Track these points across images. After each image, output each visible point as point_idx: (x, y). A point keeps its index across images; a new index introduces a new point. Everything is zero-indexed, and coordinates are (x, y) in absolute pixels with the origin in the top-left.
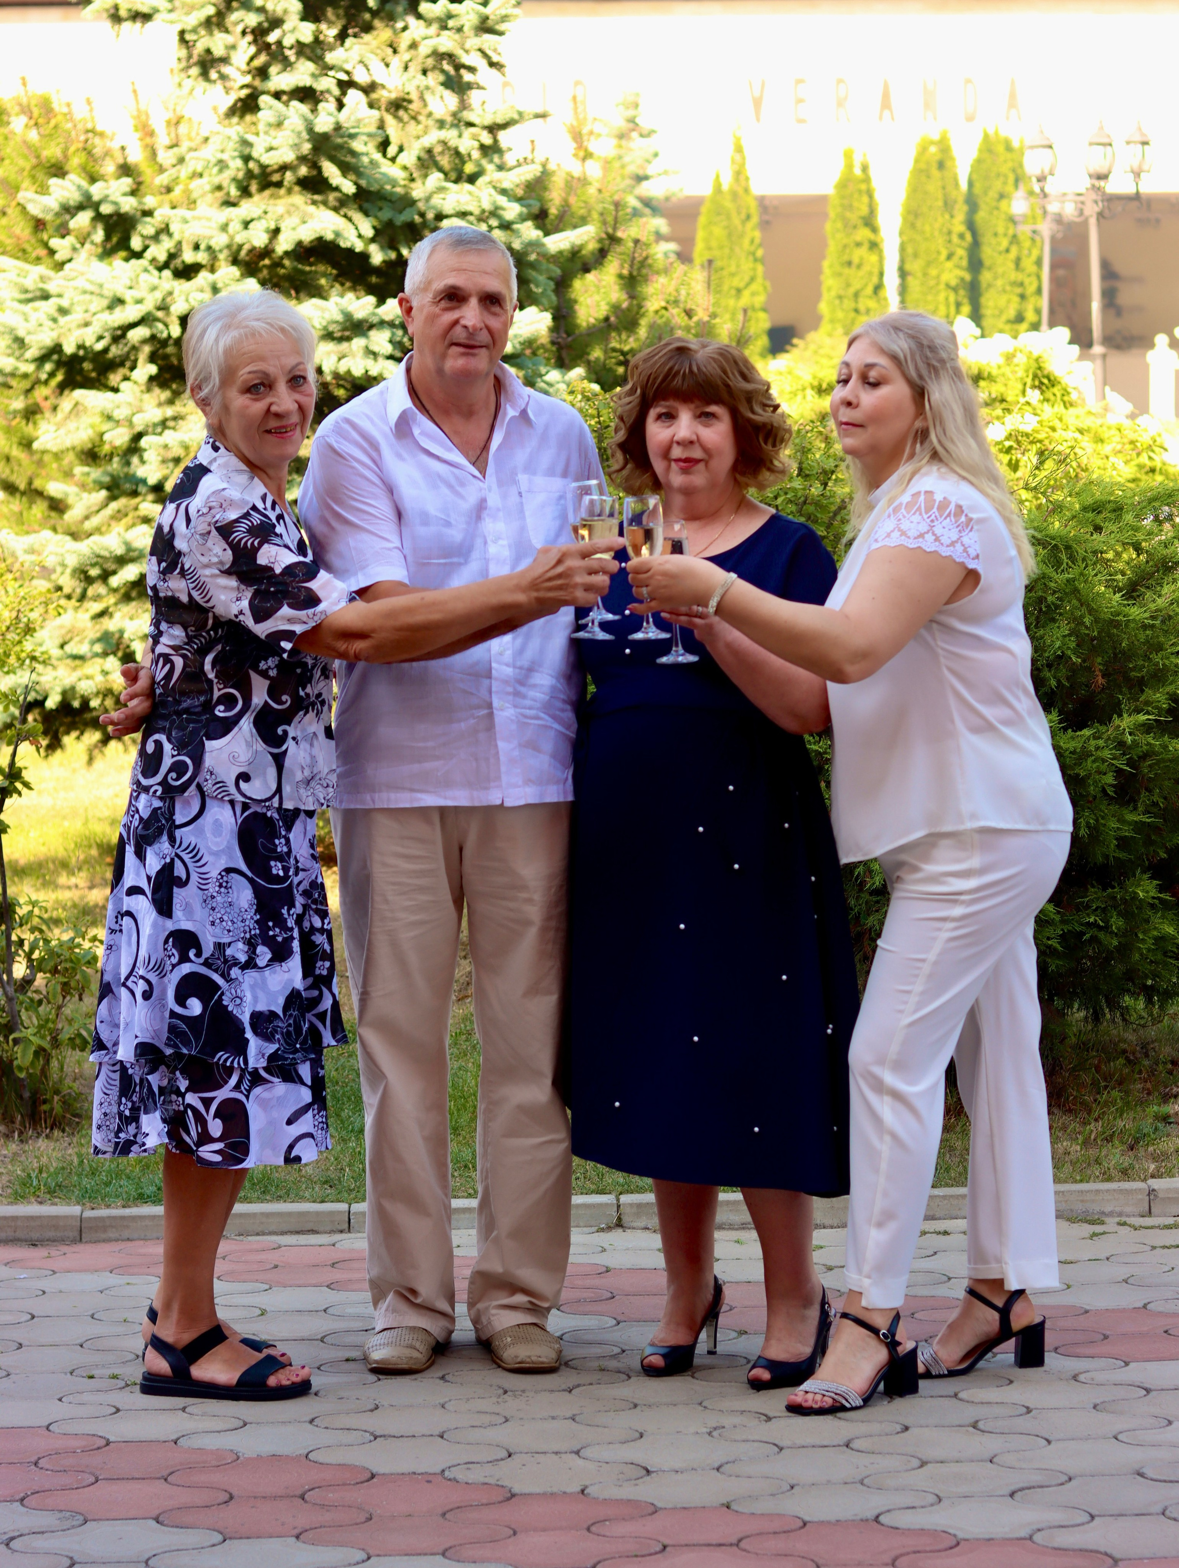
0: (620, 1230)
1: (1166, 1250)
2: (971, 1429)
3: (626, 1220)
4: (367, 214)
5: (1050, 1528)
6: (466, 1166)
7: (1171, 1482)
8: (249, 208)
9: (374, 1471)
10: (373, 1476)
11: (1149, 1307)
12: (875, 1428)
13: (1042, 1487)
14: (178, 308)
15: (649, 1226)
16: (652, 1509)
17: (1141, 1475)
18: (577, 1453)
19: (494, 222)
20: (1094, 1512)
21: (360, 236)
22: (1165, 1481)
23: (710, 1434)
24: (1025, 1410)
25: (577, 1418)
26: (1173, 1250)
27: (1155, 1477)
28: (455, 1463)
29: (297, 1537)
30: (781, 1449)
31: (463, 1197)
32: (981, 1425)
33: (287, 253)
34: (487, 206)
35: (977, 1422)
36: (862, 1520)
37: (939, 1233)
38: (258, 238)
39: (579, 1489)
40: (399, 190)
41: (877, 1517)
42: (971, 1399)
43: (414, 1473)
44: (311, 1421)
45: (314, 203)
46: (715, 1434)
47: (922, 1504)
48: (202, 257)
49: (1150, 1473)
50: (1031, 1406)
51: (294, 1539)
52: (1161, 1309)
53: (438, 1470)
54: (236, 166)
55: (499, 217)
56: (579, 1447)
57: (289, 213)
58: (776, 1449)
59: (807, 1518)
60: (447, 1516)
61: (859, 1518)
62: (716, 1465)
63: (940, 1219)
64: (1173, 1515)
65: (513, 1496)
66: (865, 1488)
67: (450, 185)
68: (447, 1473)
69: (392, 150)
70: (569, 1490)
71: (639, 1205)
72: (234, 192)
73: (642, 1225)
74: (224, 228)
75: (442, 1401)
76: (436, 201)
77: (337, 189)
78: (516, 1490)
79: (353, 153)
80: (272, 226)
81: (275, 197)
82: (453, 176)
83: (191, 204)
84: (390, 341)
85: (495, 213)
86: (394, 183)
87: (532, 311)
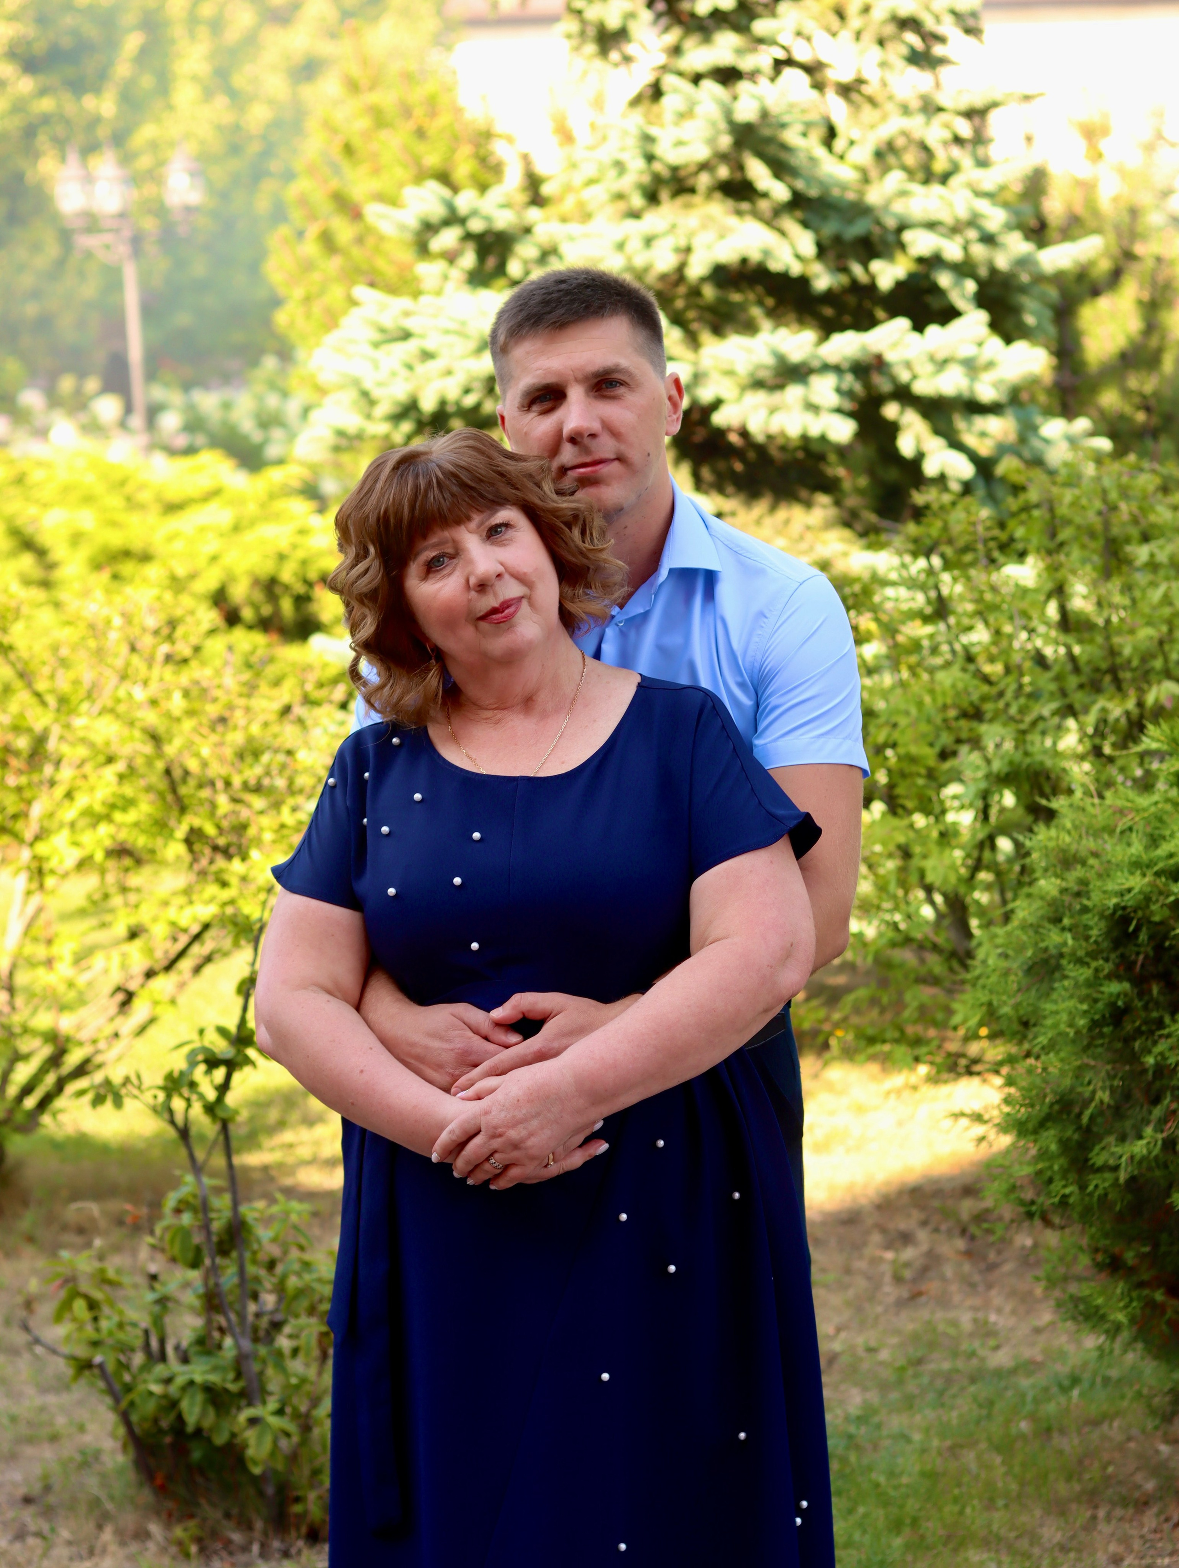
4: (805, 224)
8: (655, 220)
19: (972, 234)
21: (798, 257)
33: (703, 280)
34: (963, 214)
38: (666, 260)
40: (851, 196)
45: (739, 213)
54: (636, 166)
55: (979, 228)
57: (704, 226)
67: (916, 188)
69: (839, 144)
72: (637, 201)
74: (621, 246)
76: (899, 207)
77: (765, 195)
79: (785, 147)
80: (682, 243)
81: (688, 206)
82: (920, 175)
83: (586, 216)
84: (839, 390)
85: (973, 222)
86: (844, 187)
87: (1020, 346)
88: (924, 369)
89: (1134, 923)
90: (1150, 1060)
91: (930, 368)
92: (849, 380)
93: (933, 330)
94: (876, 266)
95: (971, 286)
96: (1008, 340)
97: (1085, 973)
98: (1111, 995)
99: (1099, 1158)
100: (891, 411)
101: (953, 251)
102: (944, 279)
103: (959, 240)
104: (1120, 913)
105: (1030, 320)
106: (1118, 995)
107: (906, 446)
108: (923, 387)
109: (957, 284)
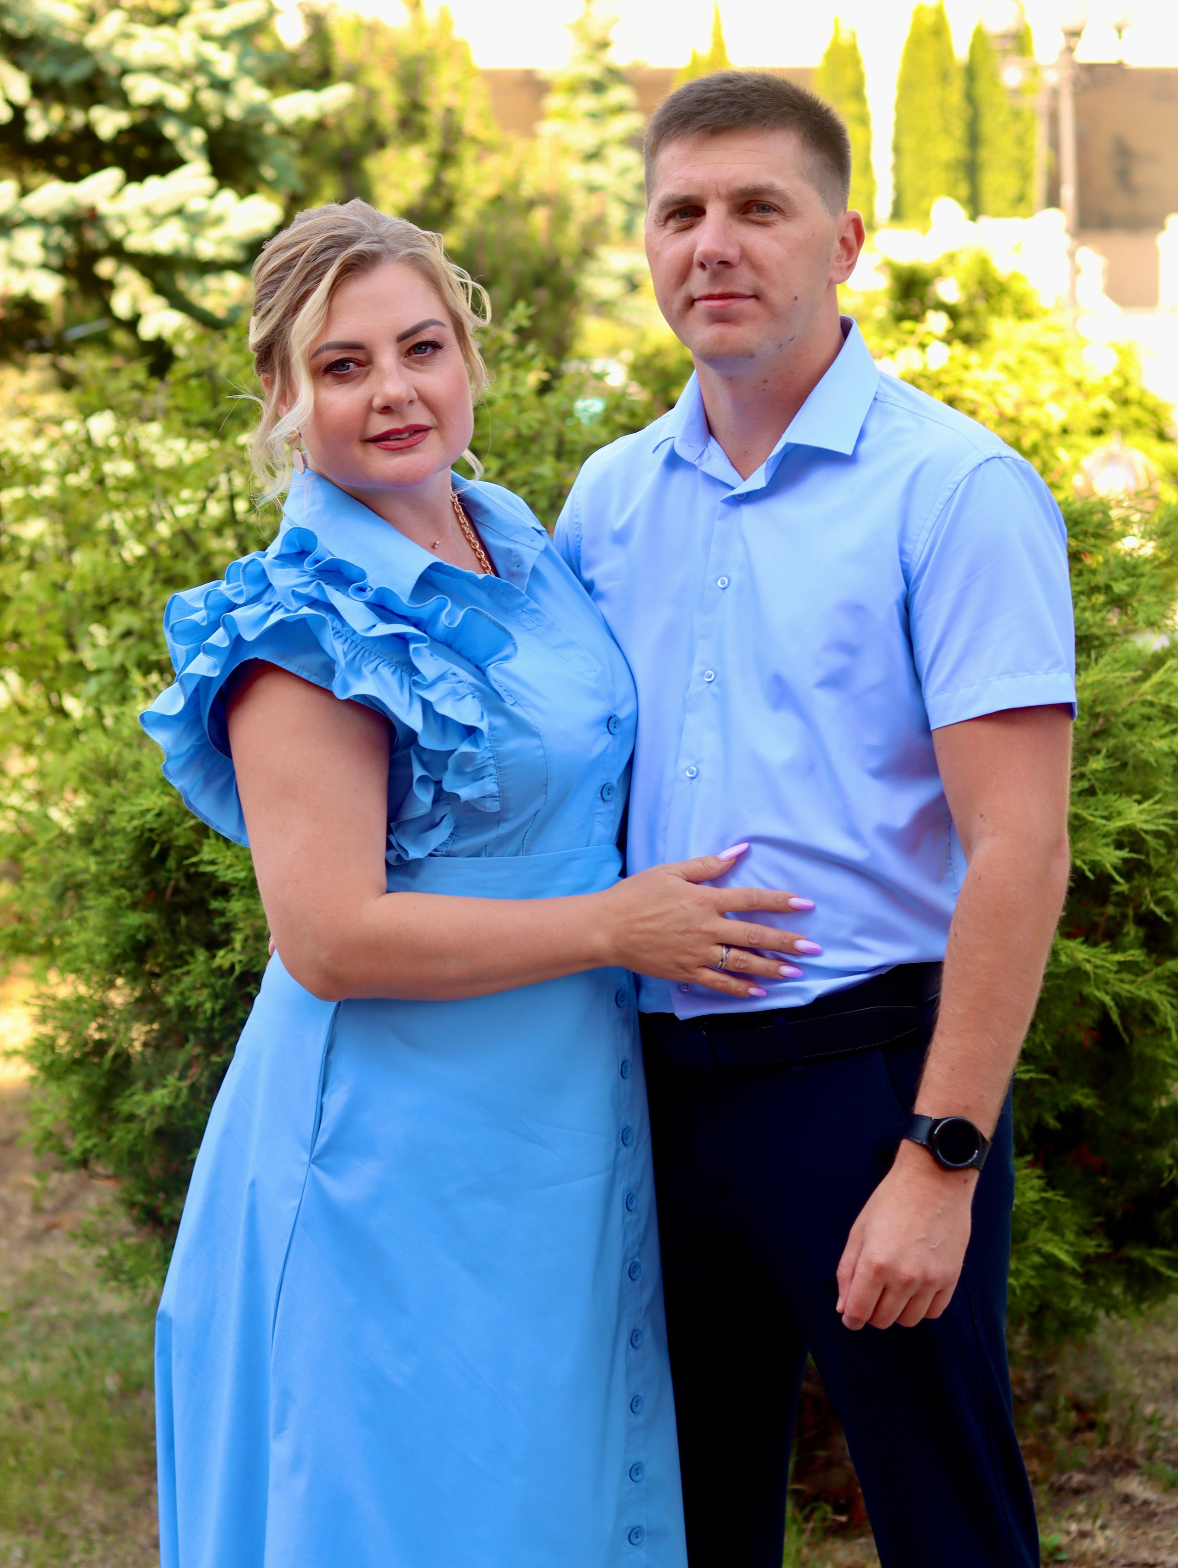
4: (14, 63)
19: (201, 80)
34: (189, 59)
40: (71, 38)
55: (209, 74)
67: (139, 30)
84: (45, 245)
85: (203, 66)
87: (257, 199)
88: (140, 223)
89: (157, 848)
90: (170, 1001)
91: (146, 223)
92: (58, 235)
93: (153, 182)
94: (96, 113)
95: (198, 136)
96: (243, 194)
97: (107, 901)
98: (131, 927)
99: (124, 1106)
100: (105, 268)
101: (179, 97)
102: (170, 129)
103: (187, 86)
104: (147, 835)
105: (269, 172)
106: (139, 928)
107: (121, 305)
108: (136, 243)
109: (185, 133)
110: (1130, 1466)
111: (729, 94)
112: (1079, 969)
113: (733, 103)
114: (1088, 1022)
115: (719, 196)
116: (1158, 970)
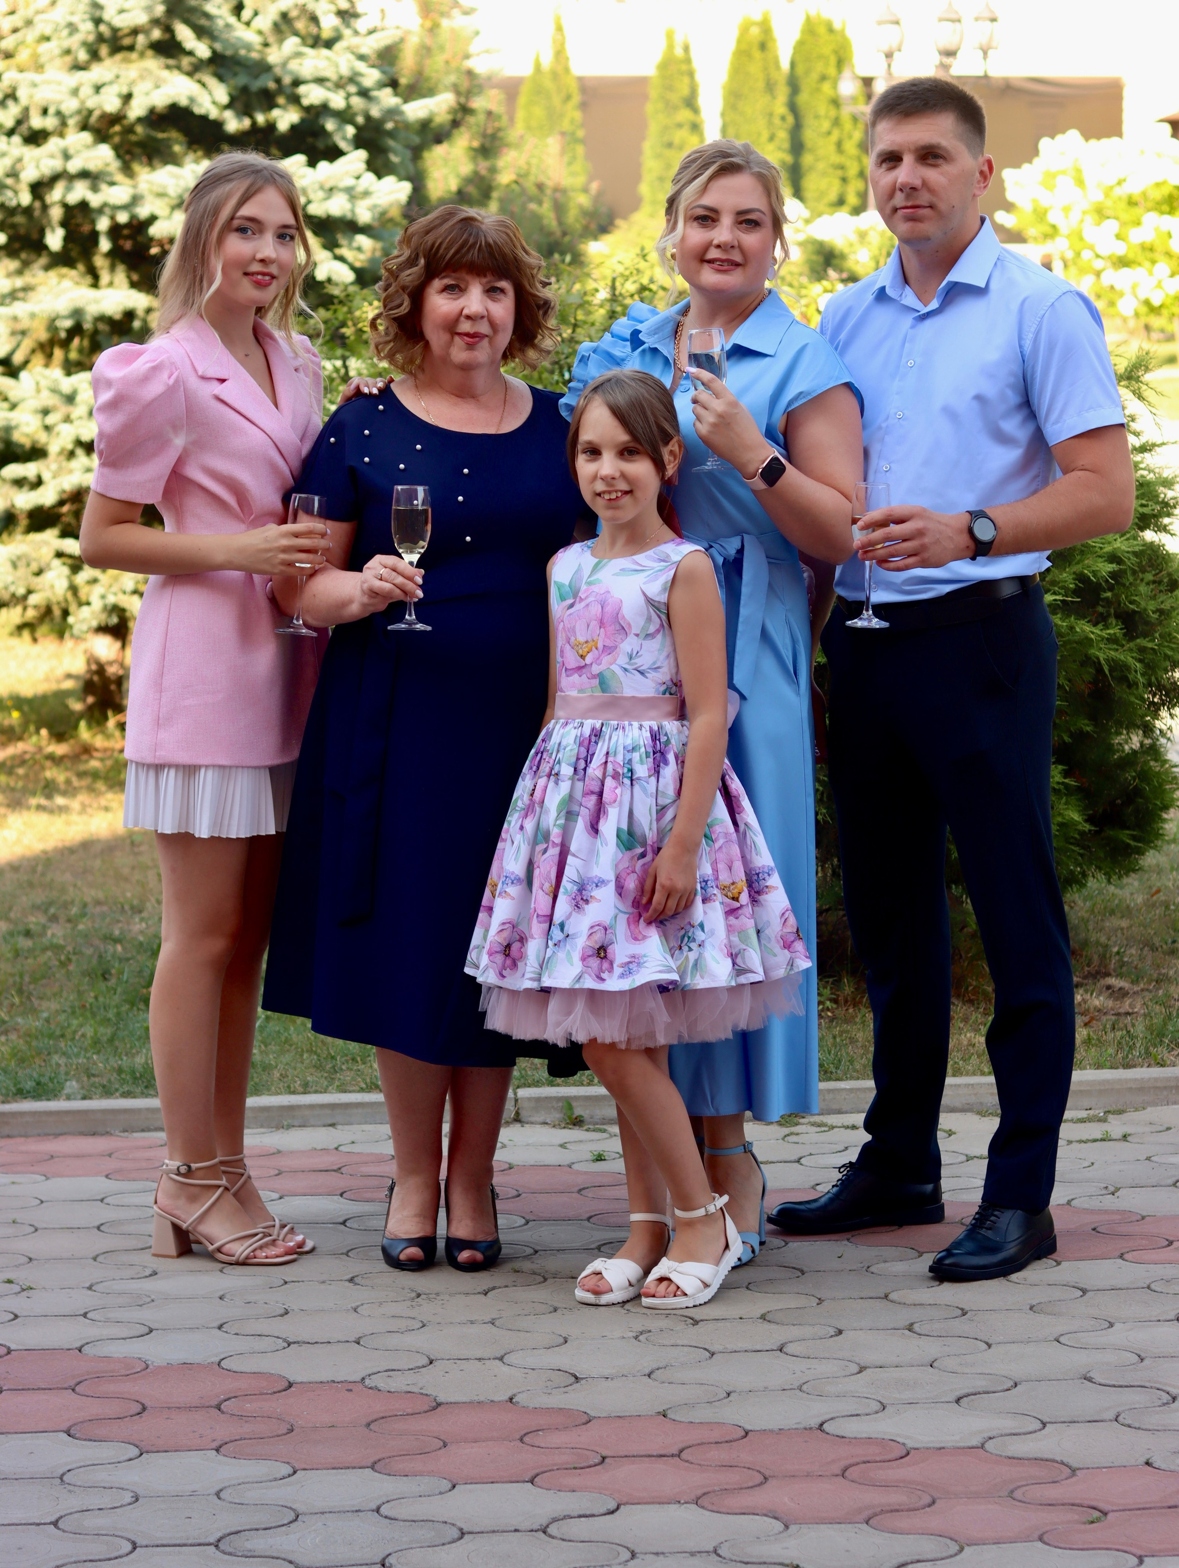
0: (518, 1125)
1: (1083, 1145)
2: (907, 1332)
3: (524, 1114)
4: (221, 78)
5: (1002, 1436)
6: (353, 1059)
7: (1121, 1386)
8: (99, 72)
9: (291, 1380)
10: (290, 1385)
11: (1073, 1203)
12: (807, 1331)
13: (988, 1393)
14: (30, 174)
15: (548, 1121)
16: (585, 1418)
17: (1090, 1380)
18: (501, 1359)
19: (353, 89)
20: (1045, 1419)
21: (214, 103)
22: (1114, 1386)
23: (636, 1338)
24: (960, 1312)
25: (497, 1323)
26: (1089, 1145)
27: (1103, 1382)
28: (375, 1370)
29: (217, 1450)
30: (713, 1354)
31: (354, 1091)
32: (916, 1327)
33: (139, 120)
34: (345, 72)
35: (912, 1324)
36: (805, 1429)
37: (847, 1127)
38: (110, 103)
39: (506, 1398)
40: (254, 55)
41: (821, 1425)
42: (903, 1301)
43: (333, 1382)
44: (220, 1327)
45: (168, 67)
46: (641, 1338)
47: (867, 1411)
48: (50, 123)
49: (1098, 1377)
50: (967, 1308)
51: (214, 1452)
52: (1086, 1206)
53: (358, 1378)
54: (87, 28)
55: (357, 84)
56: (502, 1353)
57: (142, 77)
58: (708, 1354)
59: (748, 1427)
60: (372, 1427)
61: (802, 1426)
62: (647, 1371)
63: (846, 1112)
64: (1126, 1422)
65: (439, 1405)
66: (805, 1395)
67: (307, 51)
68: (367, 1382)
69: (246, 14)
70: (496, 1399)
71: (538, 1100)
72: (83, 56)
73: (541, 1119)
74: (75, 92)
75: (354, 1305)
76: (293, 65)
77: (190, 53)
78: (441, 1398)
79: (208, 16)
80: (125, 91)
81: (127, 61)
82: (310, 41)
83: (39, 68)
85: (353, 79)
86: (249, 47)
87: (390, 181)
91: (321, 194)
93: (323, 165)
94: (276, 113)
95: (350, 131)
96: (380, 176)
101: (337, 101)
102: (330, 125)
103: (342, 94)
105: (394, 159)
108: (316, 209)
109: (340, 129)
110: (1108, 975)
111: (915, 93)
112: (1087, 638)
113: (916, 99)
114: (1087, 678)
115: (909, 150)
116: (1132, 645)
